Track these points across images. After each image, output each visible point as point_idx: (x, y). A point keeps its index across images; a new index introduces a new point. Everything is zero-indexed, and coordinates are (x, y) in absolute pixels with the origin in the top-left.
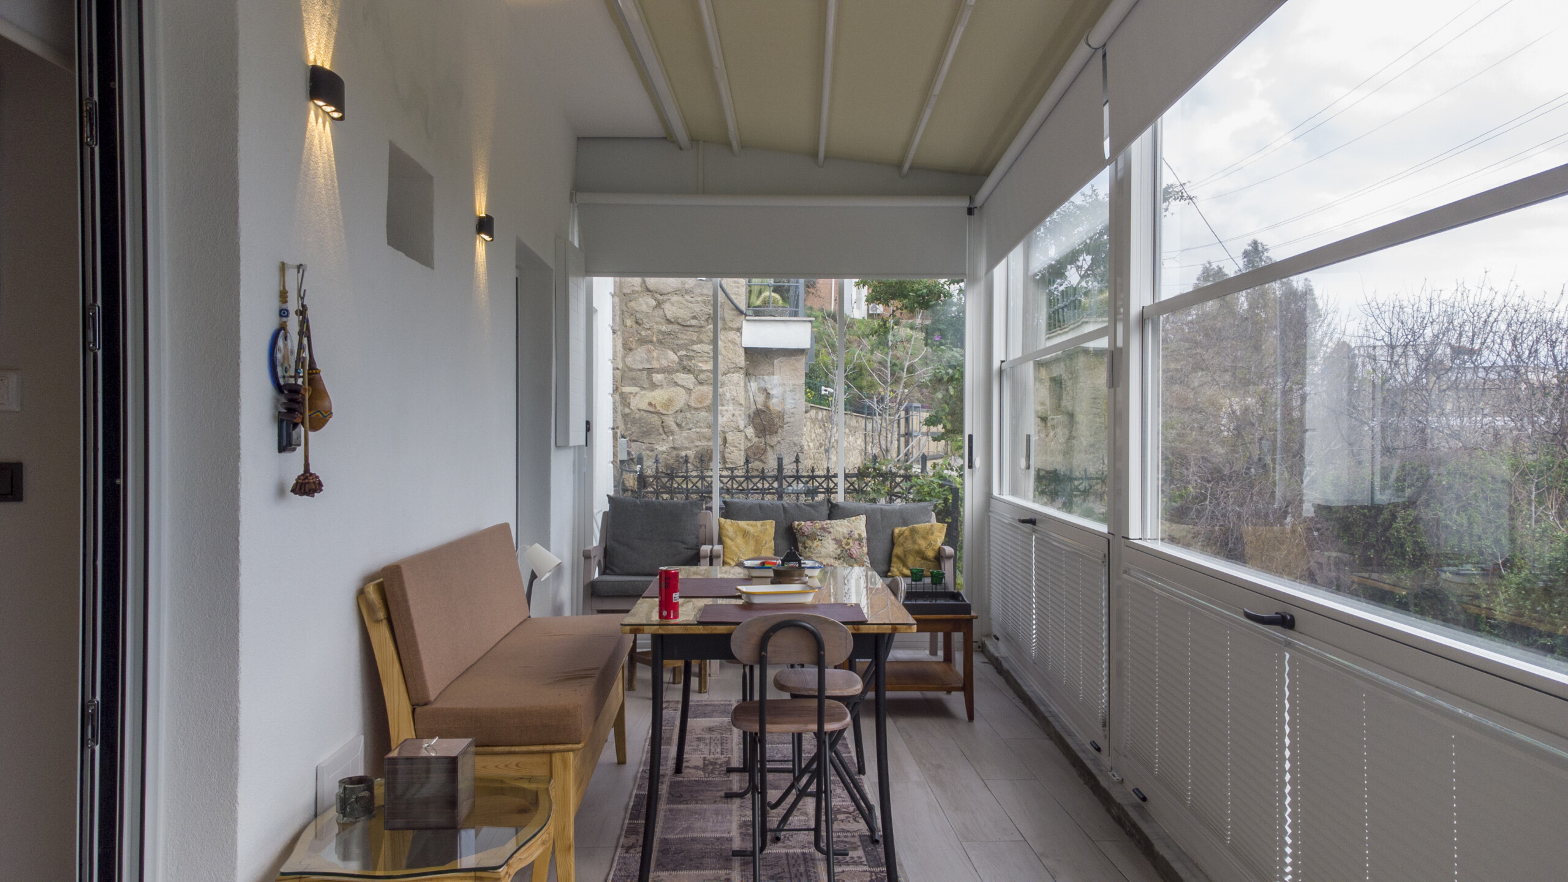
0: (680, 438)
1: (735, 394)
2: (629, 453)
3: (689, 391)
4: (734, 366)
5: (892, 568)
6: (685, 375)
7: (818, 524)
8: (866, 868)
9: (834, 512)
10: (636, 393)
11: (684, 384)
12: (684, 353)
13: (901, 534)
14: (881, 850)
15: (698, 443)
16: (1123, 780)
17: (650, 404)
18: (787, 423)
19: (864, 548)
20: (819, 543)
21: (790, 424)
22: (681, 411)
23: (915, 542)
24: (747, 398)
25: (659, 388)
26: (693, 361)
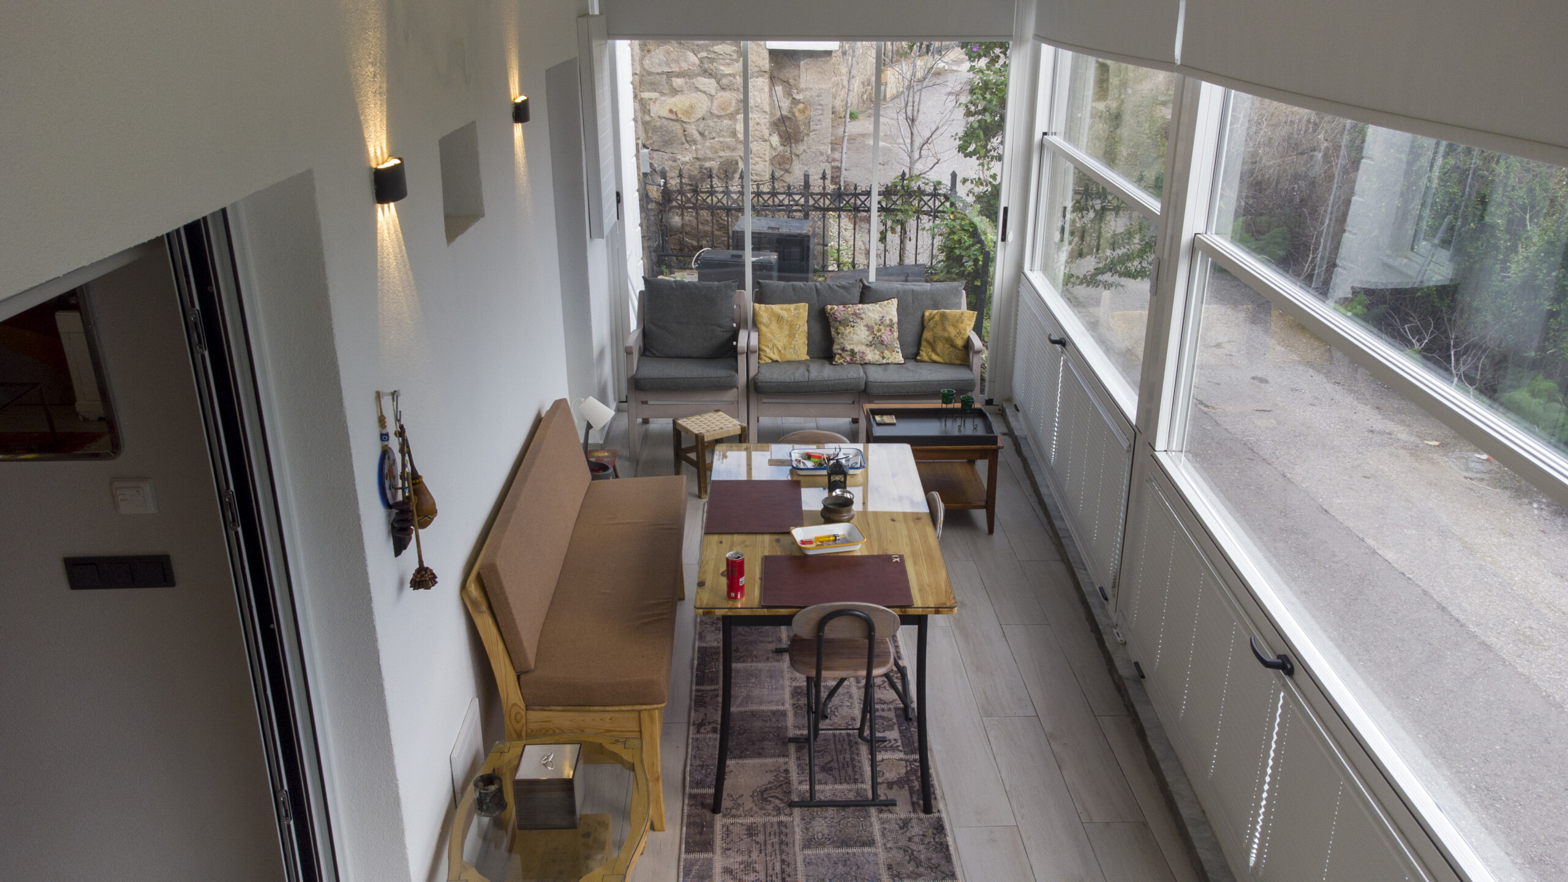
0: (704, 148)
1: (759, 101)
2: (651, 165)
3: (711, 97)
4: (758, 69)
5: (921, 352)
6: (706, 80)
7: (851, 309)
8: (901, 755)
9: (867, 295)
10: (656, 99)
11: (706, 89)
12: (705, 54)
13: (932, 318)
14: (914, 730)
15: (722, 154)
16: (1125, 643)
17: (671, 111)
18: (814, 130)
19: (895, 333)
20: (851, 329)
21: (817, 132)
22: (703, 119)
23: (944, 329)
24: (772, 104)
25: (679, 94)
26: (715, 64)
